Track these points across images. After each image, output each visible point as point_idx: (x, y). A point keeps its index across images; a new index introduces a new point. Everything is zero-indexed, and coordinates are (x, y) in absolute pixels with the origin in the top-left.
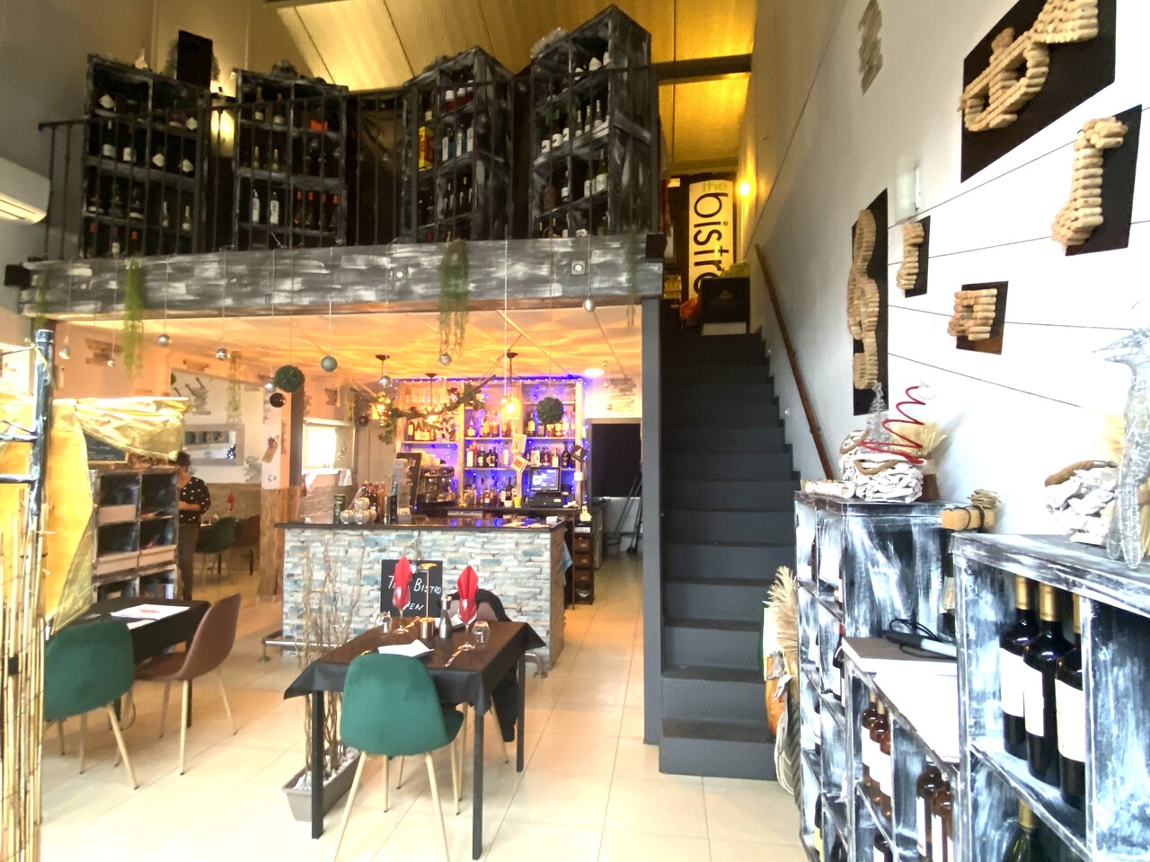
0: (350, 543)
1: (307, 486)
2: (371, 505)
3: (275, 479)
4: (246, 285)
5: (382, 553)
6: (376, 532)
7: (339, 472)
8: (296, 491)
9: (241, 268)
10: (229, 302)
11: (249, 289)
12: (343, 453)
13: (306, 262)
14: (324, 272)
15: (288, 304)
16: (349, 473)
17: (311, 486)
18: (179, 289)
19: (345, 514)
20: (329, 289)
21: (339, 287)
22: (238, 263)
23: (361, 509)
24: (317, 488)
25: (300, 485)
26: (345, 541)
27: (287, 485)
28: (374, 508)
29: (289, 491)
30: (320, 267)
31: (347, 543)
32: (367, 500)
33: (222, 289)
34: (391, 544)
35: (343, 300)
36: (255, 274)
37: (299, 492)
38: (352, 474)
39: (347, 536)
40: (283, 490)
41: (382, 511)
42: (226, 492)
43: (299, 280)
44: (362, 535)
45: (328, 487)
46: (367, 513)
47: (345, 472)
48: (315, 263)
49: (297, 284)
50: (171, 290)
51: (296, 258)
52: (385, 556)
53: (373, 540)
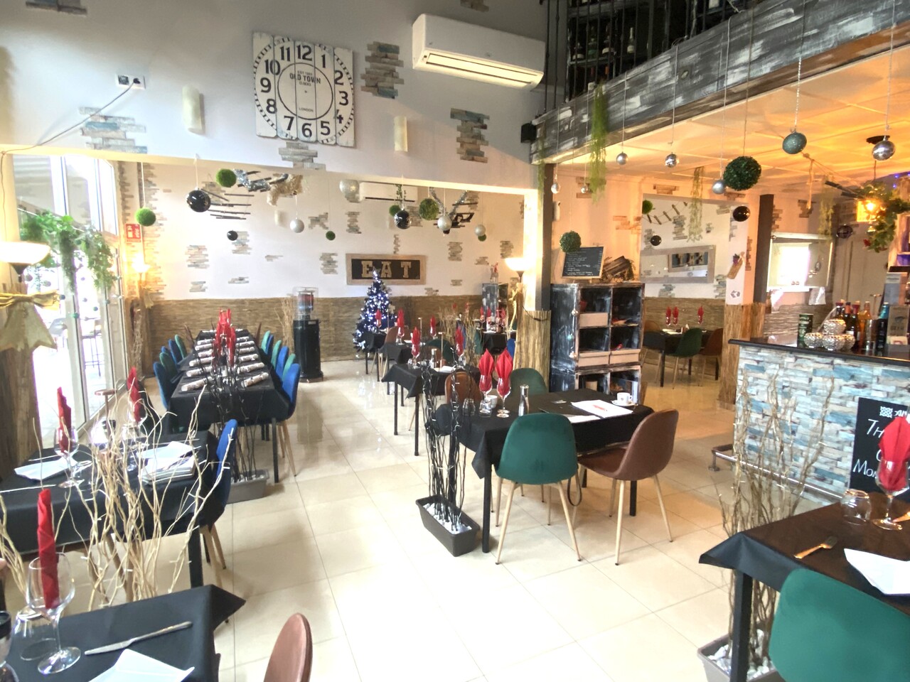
0: (815, 371)
1: (773, 304)
2: (848, 329)
3: (738, 295)
4: (697, 75)
5: (860, 390)
6: (852, 362)
7: (811, 290)
8: (760, 307)
9: (692, 58)
10: (679, 101)
11: (700, 78)
12: (817, 270)
13: (769, 17)
14: (794, 19)
15: (744, 81)
16: (822, 291)
17: (777, 304)
18: (635, 104)
19: (811, 337)
20: (799, 40)
21: (815, 31)
22: (689, 53)
23: (833, 332)
24: (783, 306)
25: (765, 302)
26: (809, 367)
27: (750, 301)
28: (852, 333)
29: (752, 307)
30: (788, 15)
31: (811, 370)
32: (842, 322)
33: (673, 88)
34: (875, 380)
35: (821, 49)
36: (707, 58)
37: (763, 309)
38: (826, 292)
39: (811, 363)
40: (747, 306)
41: (864, 337)
42: (698, 306)
43: (758, 44)
44: (832, 363)
45: (797, 304)
46: (841, 338)
47: (818, 290)
48: (783, 12)
49: (756, 50)
50: (628, 107)
51: (755, 17)
52: (863, 393)
53: (848, 372)
